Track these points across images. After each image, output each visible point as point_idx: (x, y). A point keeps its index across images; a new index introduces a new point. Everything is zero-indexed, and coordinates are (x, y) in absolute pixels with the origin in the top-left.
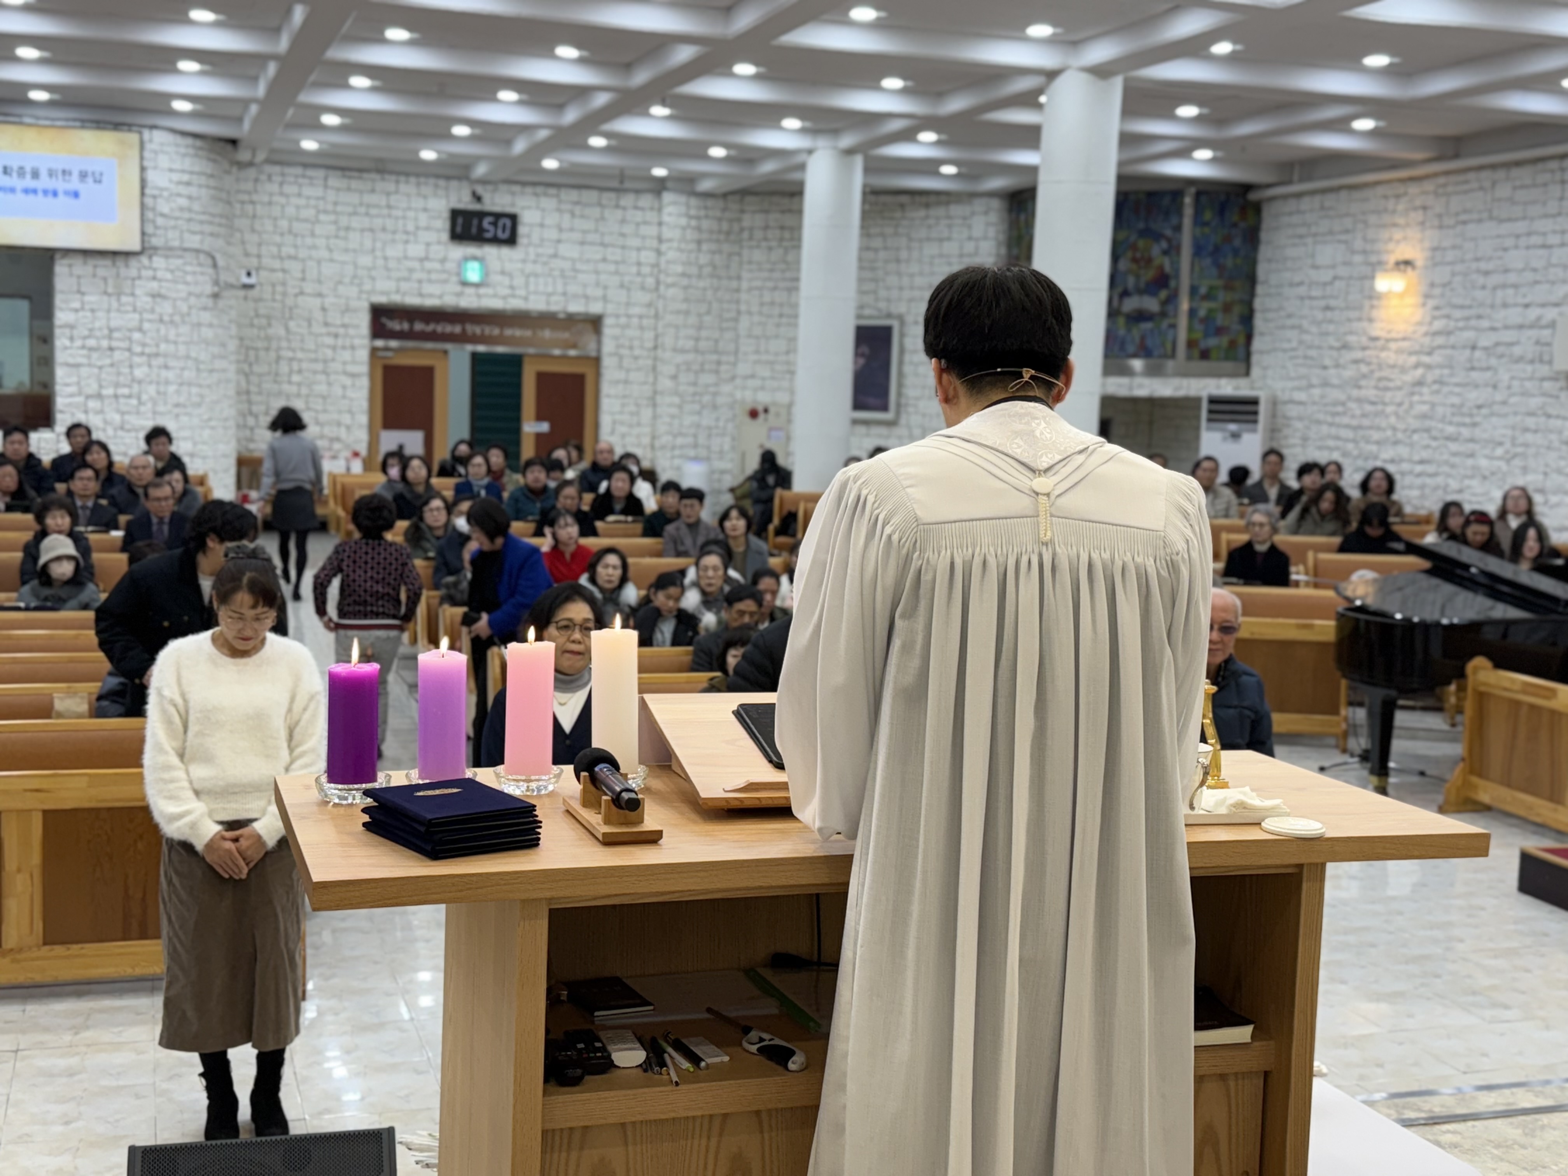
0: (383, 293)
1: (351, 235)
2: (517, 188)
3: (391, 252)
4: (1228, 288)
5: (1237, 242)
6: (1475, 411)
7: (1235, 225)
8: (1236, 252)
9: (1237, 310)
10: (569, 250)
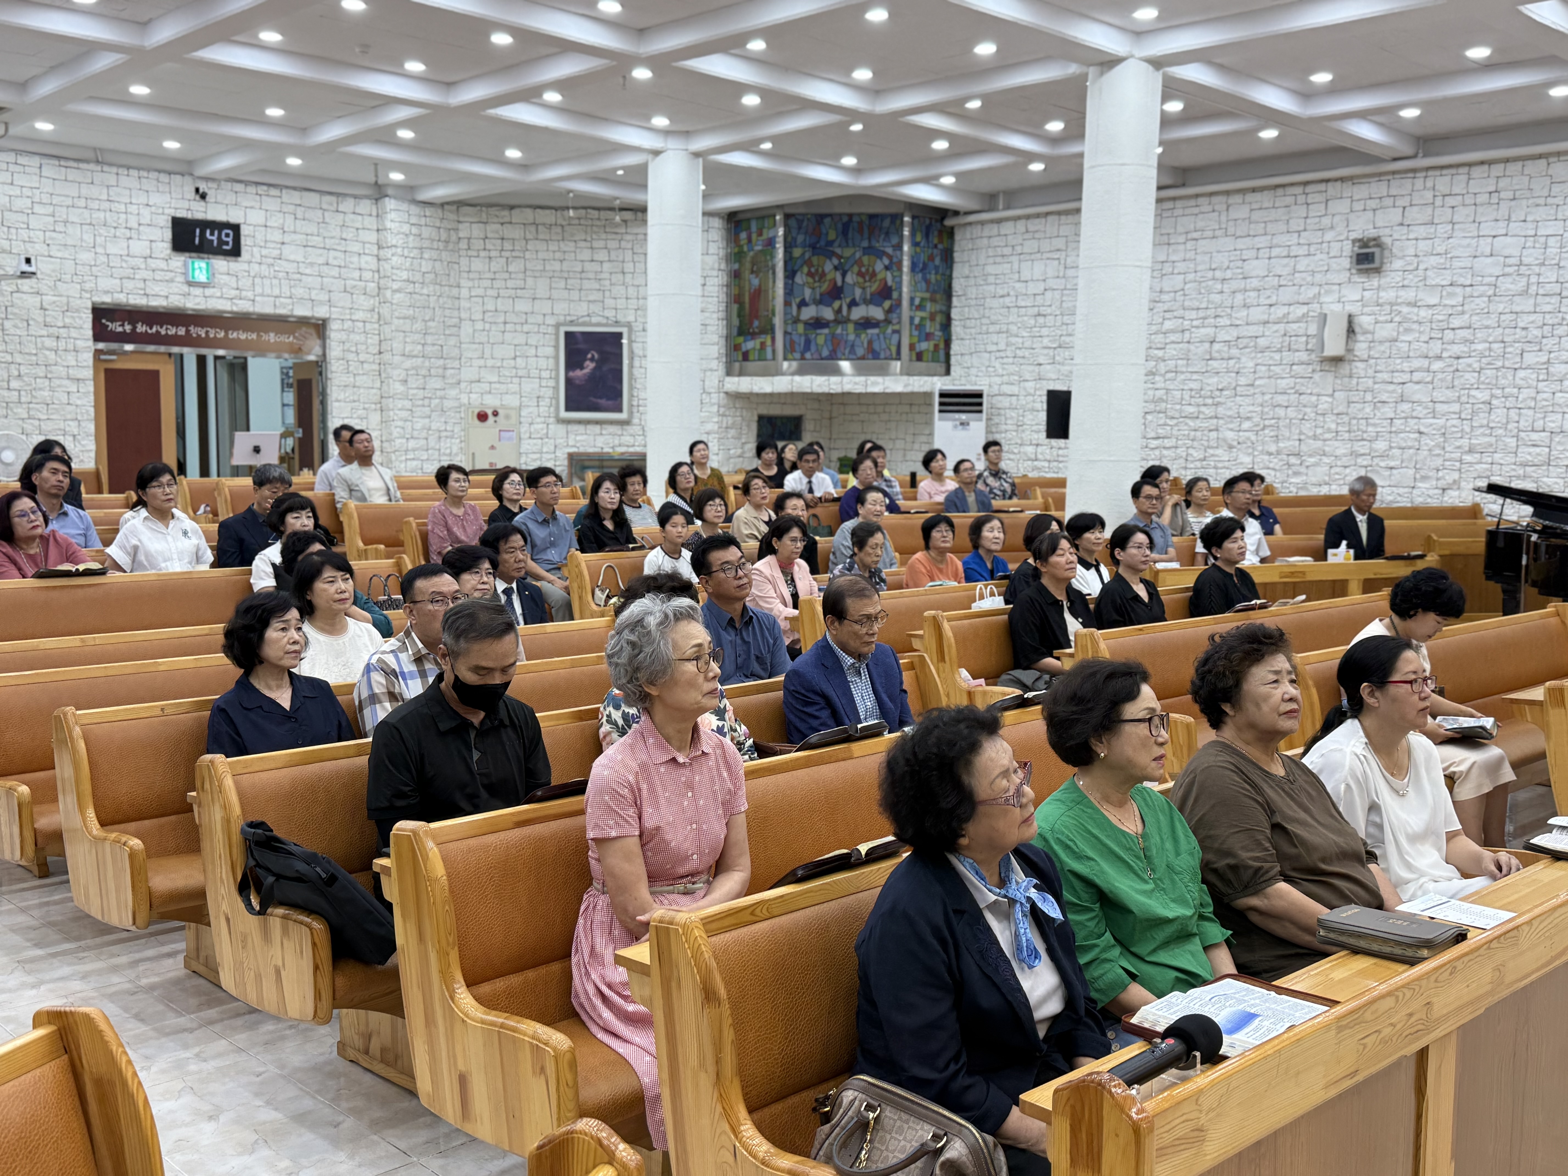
0: (107, 292)
1: (70, 229)
2: (239, 187)
3: (112, 249)
4: (933, 300)
5: (937, 261)
6: (1218, 393)
7: (936, 246)
8: (936, 268)
9: (939, 318)
10: (293, 253)
